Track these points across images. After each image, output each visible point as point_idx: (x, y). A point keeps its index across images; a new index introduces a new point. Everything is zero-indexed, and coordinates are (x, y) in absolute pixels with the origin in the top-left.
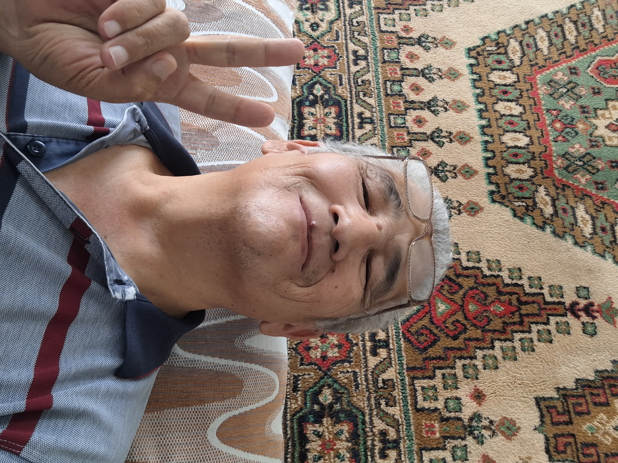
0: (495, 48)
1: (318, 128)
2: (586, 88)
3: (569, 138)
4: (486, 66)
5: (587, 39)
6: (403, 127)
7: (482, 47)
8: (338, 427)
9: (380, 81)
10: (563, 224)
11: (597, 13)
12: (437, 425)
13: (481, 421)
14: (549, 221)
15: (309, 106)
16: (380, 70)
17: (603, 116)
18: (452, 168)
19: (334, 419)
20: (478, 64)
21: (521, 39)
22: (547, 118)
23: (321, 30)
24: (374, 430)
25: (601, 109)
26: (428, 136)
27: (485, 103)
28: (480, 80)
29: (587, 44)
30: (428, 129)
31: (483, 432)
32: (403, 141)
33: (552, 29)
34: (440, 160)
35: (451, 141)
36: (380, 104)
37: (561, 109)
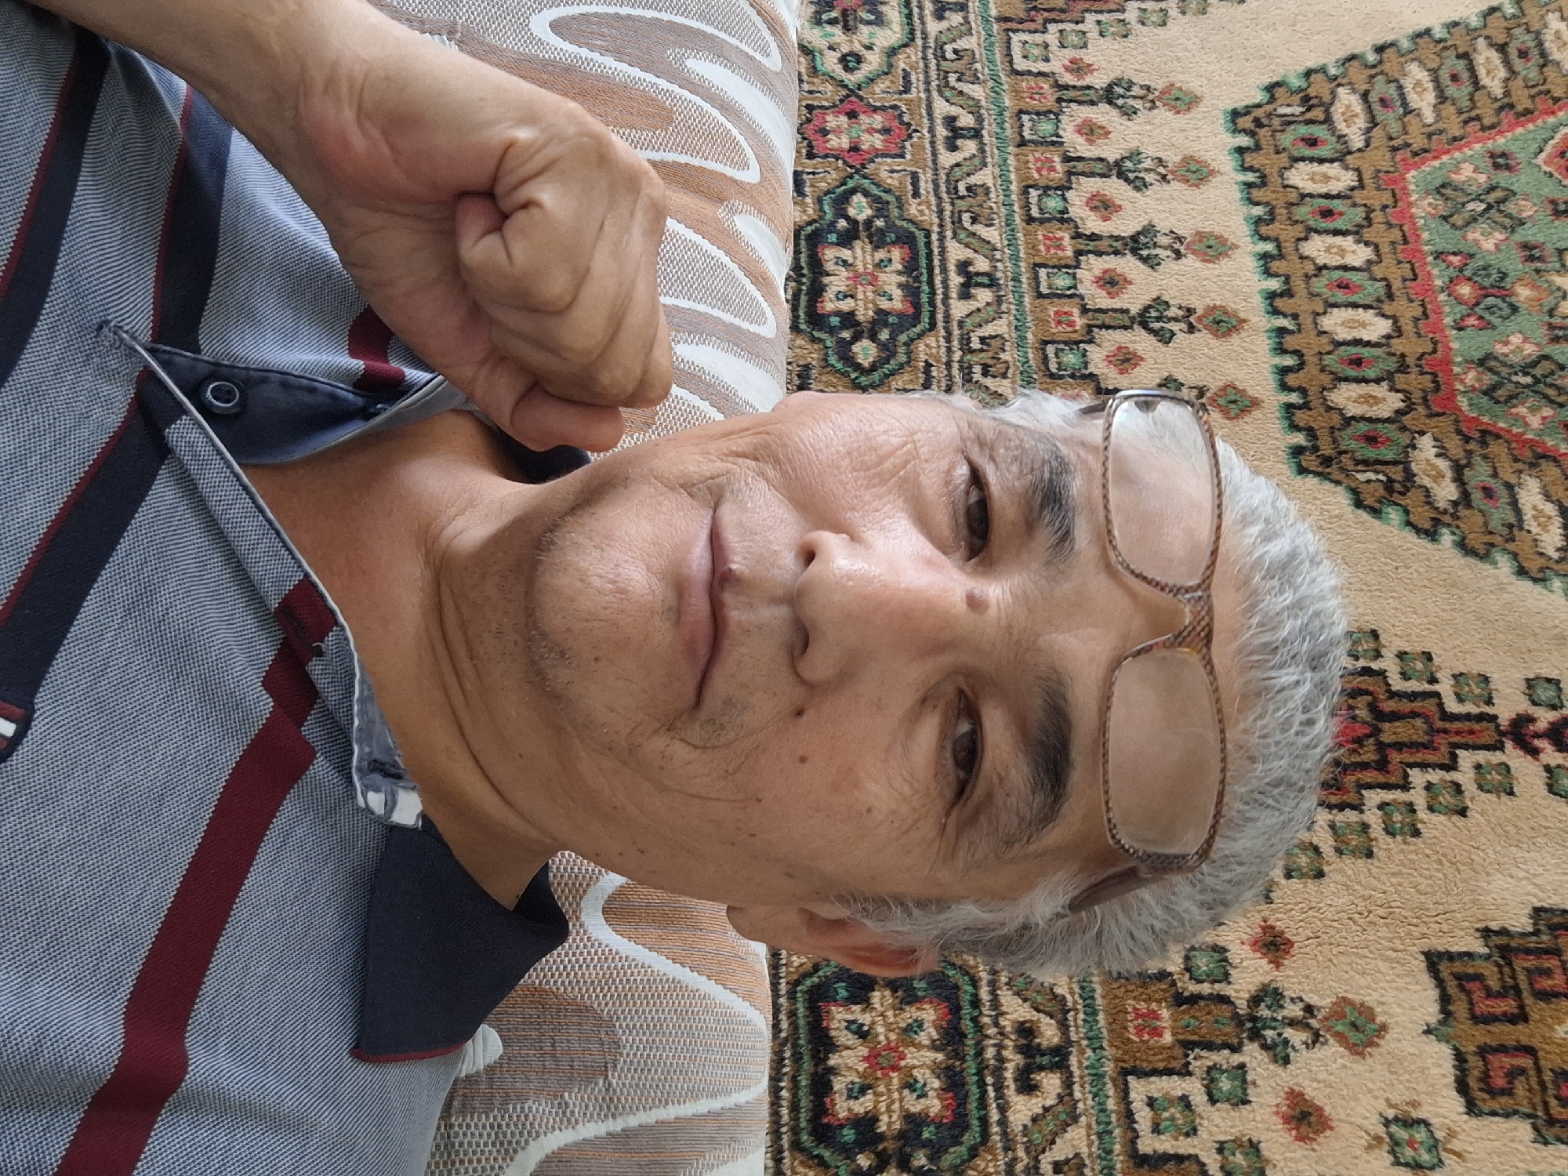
0: (1302, 109)
1: (860, 296)
2: (1535, 200)
3: (1492, 319)
4: (1278, 152)
5: (1533, 86)
6: (1071, 296)
7: (1269, 108)
8: (911, 1013)
9: (1014, 187)
10: (1486, 524)
11: (1557, 24)
12: (1165, 1013)
13: (1282, 1007)
14: (1447, 519)
15: (838, 244)
16: (1011, 161)
18: (1195, 392)
19: (900, 993)
20: (1258, 147)
21: (1366, 87)
22: (1435, 272)
23: (865, 70)
24: (1003, 1022)
26: (1134, 317)
27: (1276, 240)
28: (1263, 182)
29: (1532, 97)
30: (1133, 300)
31: (1288, 1033)
32: (1070, 329)
33: (1442, 64)
34: (1167, 374)
35: (1191, 329)
36: (1012, 242)
37: (1472, 252)
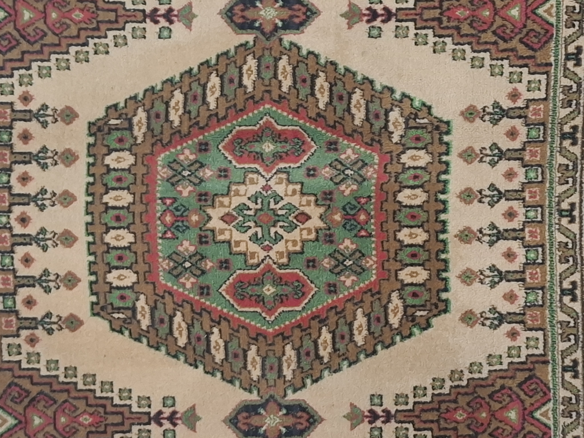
0: (416, 314)
2: (321, 267)
3: (354, 202)
4: (430, 289)
5: (308, 334)
7: (430, 315)
9: (549, 263)
10: (381, 102)
11: (288, 373)
14: (396, 103)
16: (548, 278)
17: (309, 231)
18: (484, 159)
21: (384, 328)
22: (372, 227)
25: (311, 241)
26: (504, 196)
27: (437, 240)
28: (438, 271)
29: (310, 327)
30: (503, 205)
32: (531, 189)
33: (347, 345)
34: (494, 168)
35: (480, 192)
36: (551, 233)
37: (355, 239)
